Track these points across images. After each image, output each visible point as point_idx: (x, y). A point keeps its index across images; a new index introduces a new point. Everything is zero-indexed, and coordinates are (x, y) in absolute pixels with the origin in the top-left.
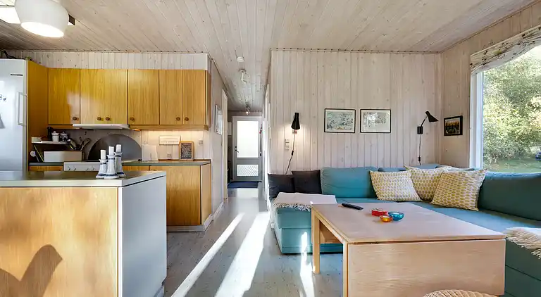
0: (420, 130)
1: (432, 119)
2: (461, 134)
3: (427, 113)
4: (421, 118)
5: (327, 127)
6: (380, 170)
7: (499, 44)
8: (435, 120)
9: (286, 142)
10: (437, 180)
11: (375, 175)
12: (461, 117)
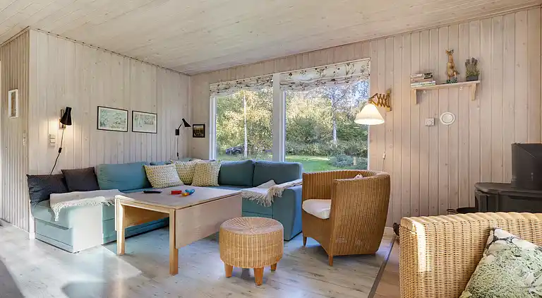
0: (177, 132)
1: (187, 125)
2: (204, 137)
3: (183, 120)
4: (178, 123)
5: (99, 125)
6: (151, 164)
7: (225, 83)
8: (189, 126)
9: (50, 137)
10: (194, 169)
11: (148, 167)
12: (204, 125)
